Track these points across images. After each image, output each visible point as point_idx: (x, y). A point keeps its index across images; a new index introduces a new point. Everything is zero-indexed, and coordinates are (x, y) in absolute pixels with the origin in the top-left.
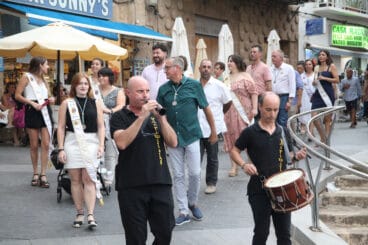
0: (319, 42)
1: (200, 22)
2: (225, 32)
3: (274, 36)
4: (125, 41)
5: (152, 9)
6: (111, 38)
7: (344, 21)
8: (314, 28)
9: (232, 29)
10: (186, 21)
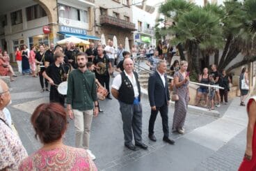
0: (138, 40)
1: (110, 36)
2: (115, 38)
3: (127, 39)
4: (90, 41)
5: (97, 32)
6: (87, 40)
7: (145, 35)
8: (137, 37)
9: (117, 37)
10: (105, 35)
